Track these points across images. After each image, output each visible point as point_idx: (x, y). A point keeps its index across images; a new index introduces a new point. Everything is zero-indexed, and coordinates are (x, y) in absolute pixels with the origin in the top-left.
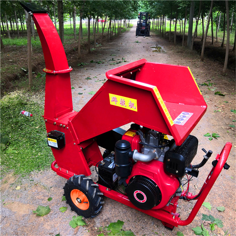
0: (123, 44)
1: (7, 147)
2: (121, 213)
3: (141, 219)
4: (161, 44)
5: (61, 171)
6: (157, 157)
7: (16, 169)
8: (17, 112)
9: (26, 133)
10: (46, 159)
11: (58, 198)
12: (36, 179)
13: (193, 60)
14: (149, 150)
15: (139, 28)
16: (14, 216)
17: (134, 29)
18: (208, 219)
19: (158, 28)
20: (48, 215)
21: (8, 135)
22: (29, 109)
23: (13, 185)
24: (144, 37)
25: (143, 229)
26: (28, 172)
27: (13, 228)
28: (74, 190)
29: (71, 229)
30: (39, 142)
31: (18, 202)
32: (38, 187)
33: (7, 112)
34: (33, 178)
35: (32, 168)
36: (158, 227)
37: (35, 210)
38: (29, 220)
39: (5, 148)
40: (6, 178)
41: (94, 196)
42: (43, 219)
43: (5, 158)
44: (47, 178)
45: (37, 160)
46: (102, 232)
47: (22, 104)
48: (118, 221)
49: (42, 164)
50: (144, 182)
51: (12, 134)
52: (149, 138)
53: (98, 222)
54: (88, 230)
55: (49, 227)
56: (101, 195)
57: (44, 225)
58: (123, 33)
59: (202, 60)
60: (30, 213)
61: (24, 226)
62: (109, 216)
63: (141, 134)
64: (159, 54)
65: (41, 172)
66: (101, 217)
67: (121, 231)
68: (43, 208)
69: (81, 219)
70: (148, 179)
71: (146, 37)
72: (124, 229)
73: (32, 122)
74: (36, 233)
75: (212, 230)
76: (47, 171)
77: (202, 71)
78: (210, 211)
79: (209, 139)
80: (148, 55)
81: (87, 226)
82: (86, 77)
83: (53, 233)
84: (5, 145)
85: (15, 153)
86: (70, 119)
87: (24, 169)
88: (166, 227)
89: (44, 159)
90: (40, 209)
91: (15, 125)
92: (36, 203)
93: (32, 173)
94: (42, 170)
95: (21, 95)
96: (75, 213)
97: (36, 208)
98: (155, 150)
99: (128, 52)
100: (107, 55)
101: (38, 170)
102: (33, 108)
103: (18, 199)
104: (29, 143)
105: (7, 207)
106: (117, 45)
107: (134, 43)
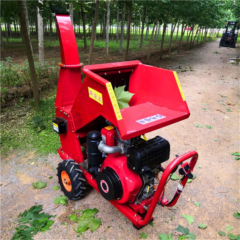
1: (42, 130)
2: (102, 203)
6: (123, 152)
7: (39, 149)
12: (50, 160)
16: (18, 183)
18: (182, 231)
20: (43, 189)
21: (48, 121)
23: (30, 161)
25: (112, 222)
26: (46, 153)
27: (12, 192)
28: (63, 171)
29: (53, 204)
31: (26, 174)
32: (48, 166)
34: (48, 159)
35: (51, 151)
38: (27, 189)
39: (40, 130)
40: (28, 154)
41: (74, 179)
42: (37, 191)
43: (36, 139)
45: (59, 145)
46: (75, 214)
48: (95, 209)
53: (78, 205)
54: (66, 209)
55: (38, 199)
56: (83, 181)
57: (35, 195)
60: (31, 184)
61: (21, 193)
64: (236, 67)
65: (57, 155)
66: (83, 202)
68: (42, 183)
69: (65, 199)
70: (114, 171)
78: (190, 225)
79: (235, 158)
83: (38, 203)
84: (41, 128)
85: (45, 136)
87: (45, 150)
90: (39, 183)
92: (40, 178)
93: (50, 154)
97: (36, 182)
98: (122, 145)
101: (56, 153)
103: (28, 172)
105: (17, 175)
106: (193, 54)
107: (213, 54)
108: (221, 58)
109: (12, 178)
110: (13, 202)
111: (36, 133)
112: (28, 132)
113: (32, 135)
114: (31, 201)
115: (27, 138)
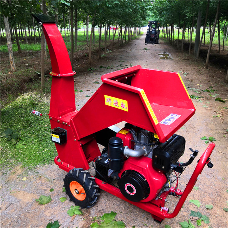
0: (132, 50)
1: (17, 142)
2: (115, 205)
3: (133, 212)
4: (168, 51)
5: (62, 165)
6: (146, 154)
7: (23, 162)
8: (29, 112)
9: (35, 131)
10: (51, 154)
11: (59, 189)
12: (41, 171)
13: (198, 68)
14: (139, 147)
15: (148, 36)
16: (19, 203)
17: (144, 37)
18: (196, 215)
19: (167, 35)
20: (49, 203)
21: (19, 132)
22: (40, 109)
23: (20, 177)
24: (153, 44)
25: (134, 221)
26: (34, 166)
27: (17, 214)
28: (73, 181)
29: (68, 217)
30: (46, 139)
31: (23, 191)
32: (42, 179)
33: (20, 111)
34: (38, 171)
35: (38, 162)
36: (148, 219)
37: (38, 199)
38: (32, 207)
39: (15, 143)
40: (14, 169)
41: (90, 188)
42: (44, 207)
43: (15, 152)
44: (51, 171)
45: (44, 155)
46: (96, 221)
47: (34, 104)
48: (112, 212)
49: (48, 158)
50: (133, 176)
51: (22, 131)
52: (141, 137)
53: (93, 212)
54: (84, 219)
55: (49, 215)
56: (97, 187)
57: (44, 212)
58: (133, 41)
59: (207, 68)
60: (33, 201)
61: (27, 212)
62: (103, 207)
63: (133, 132)
64: (166, 61)
65: (46, 166)
66: (97, 208)
67: (114, 222)
68: (45, 197)
69: (78, 209)
70: (138, 173)
71: (155, 45)
72: (116, 220)
73: (42, 121)
74: (37, 219)
75: (198, 225)
76: (52, 165)
77: (205, 78)
78: (199, 208)
79: (205, 142)
80: (155, 62)
81: (83, 215)
82: (95, 81)
83: (52, 220)
84: (16, 140)
85: (24, 148)
86: (71, 118)
87: (31, 162)
88: (155, 220)
89: (49, 155)
90: (42, 198)
91: (26, 123)
92: (40, 192)
93: (38, 166)
94: (46, 164)
95: (34, 96)
96: (73, 203)
97: (39, 197)
98: (145, 147)
99: (136, 59)
100: (116, 61)
101: (44, 164)
102: (43, 108)
103: (23, 189)
104: (37, 139)
105: (14, 195)
106: (126, 51)
107: (143, 50)
108: (152, 54)
109: (9, 199)
110: (24, 225)
111: (12, 146)
112: (2, 146)
113: (8, 149)
114: (43, 219)
115: (4, 153)
